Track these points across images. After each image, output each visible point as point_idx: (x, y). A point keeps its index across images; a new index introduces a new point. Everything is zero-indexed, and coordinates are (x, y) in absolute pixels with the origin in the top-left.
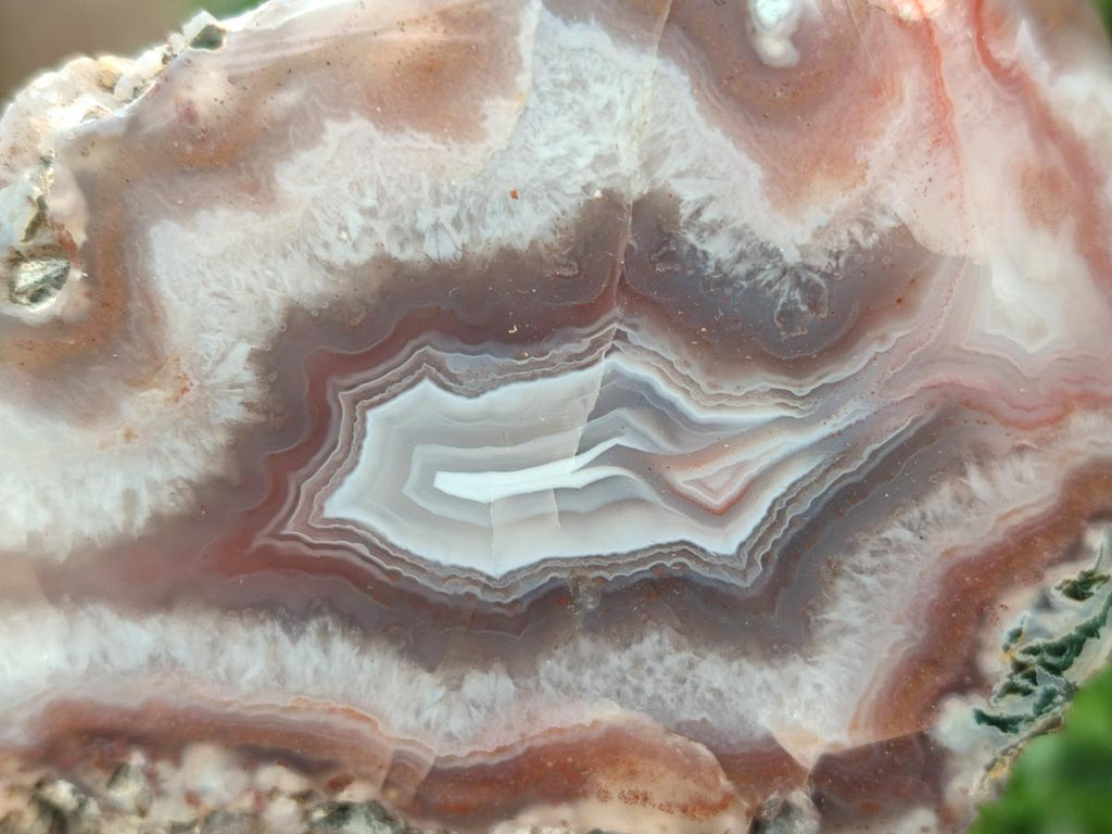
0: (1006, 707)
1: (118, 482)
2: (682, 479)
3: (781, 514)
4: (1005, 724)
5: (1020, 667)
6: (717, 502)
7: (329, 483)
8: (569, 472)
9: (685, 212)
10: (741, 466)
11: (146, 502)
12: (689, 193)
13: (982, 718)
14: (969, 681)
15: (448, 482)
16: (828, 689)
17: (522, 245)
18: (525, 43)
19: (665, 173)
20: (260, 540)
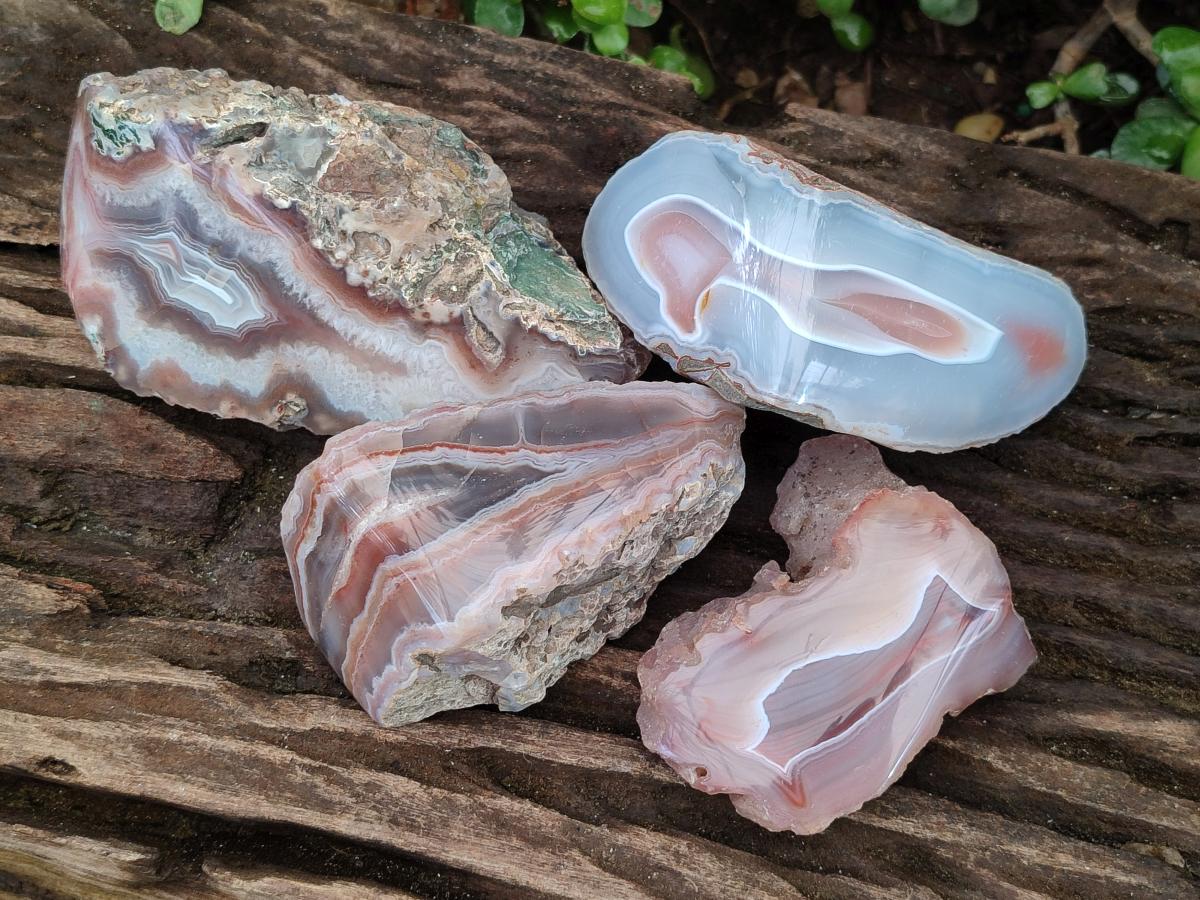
0: (131, 137)
1: (310, 358)
2: (173, 257)
3: (154, 231)
4: (134, 132)
5: (123, 144)
6: (167, 245)
7: (257, 321)
8: (198, 280)
9: (134, 310)
10: (156, 249)
11: (307, 351)
12: (132, 311)
13: (139, 140)
14: (137, 151)
15: (229, 300)
16: (172, 179)
17: (176, 333)
18: (148, 365)
19: (133, 319)
20: (285, 322)
